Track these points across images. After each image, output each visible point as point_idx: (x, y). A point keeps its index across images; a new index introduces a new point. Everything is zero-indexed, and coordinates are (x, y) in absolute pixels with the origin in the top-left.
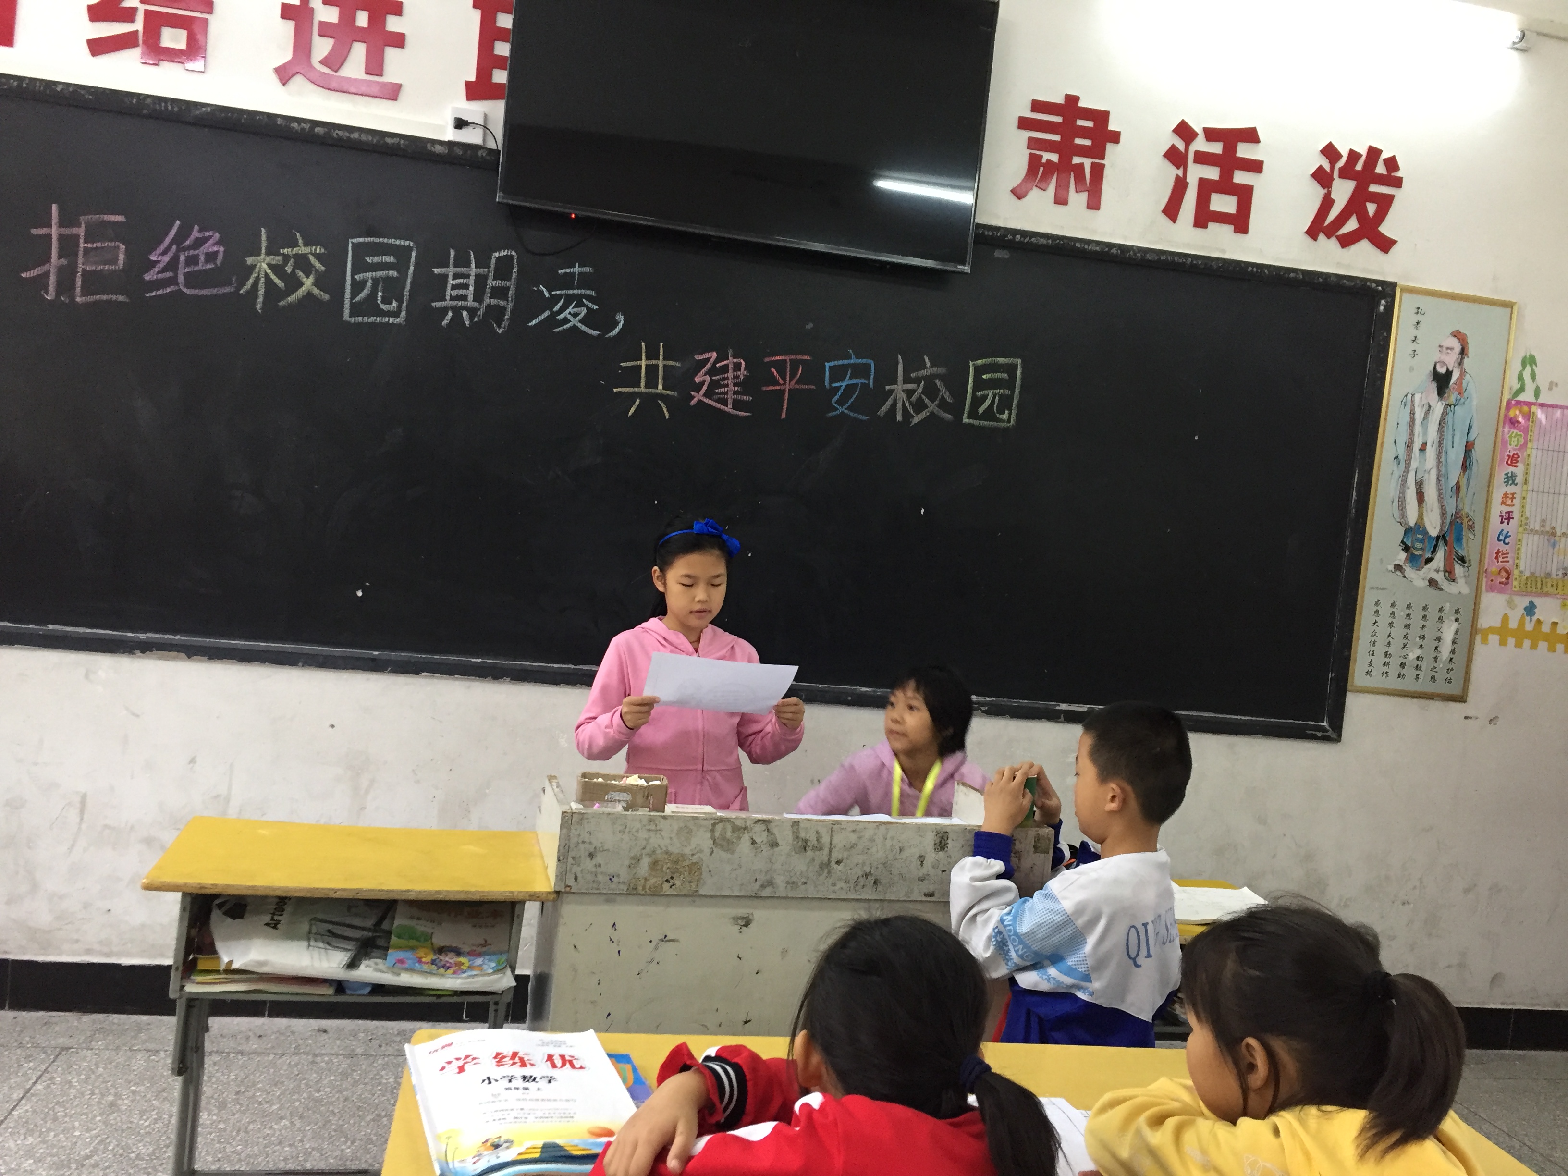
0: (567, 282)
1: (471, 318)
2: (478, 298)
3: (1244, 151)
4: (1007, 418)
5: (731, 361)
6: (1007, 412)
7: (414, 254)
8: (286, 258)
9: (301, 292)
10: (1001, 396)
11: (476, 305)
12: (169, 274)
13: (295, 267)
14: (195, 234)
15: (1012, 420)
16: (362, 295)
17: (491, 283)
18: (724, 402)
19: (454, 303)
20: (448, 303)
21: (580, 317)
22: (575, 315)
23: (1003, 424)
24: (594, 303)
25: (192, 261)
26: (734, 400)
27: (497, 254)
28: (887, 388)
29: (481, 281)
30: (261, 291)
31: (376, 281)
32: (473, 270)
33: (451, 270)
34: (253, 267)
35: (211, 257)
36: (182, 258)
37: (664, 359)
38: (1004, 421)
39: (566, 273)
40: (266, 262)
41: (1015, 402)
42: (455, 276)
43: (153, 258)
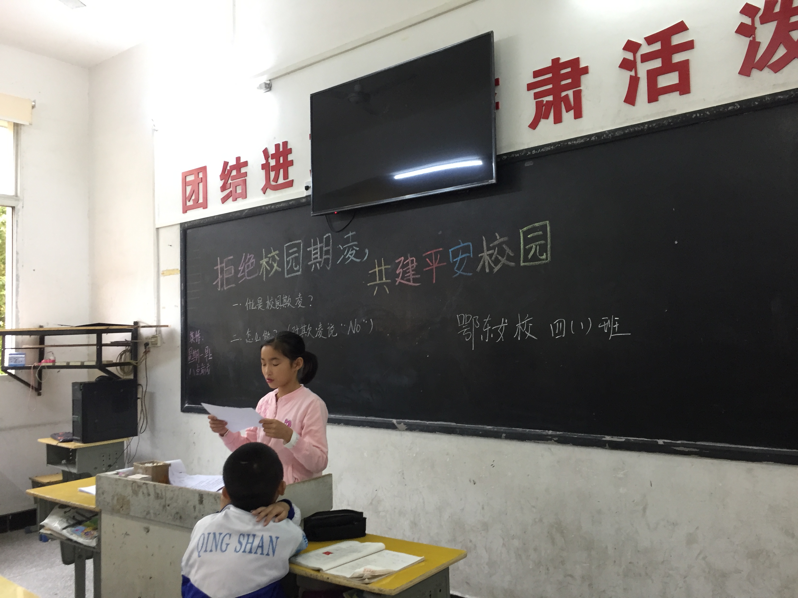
0: (347, 241)
1: (320, 266)
2: (321, 257)
3: (677, 40)
4: (545, 257)
5: (410, 259)
6: (545, 254)
7: (302, 245)
8: (269, 258)
9: (274, 270)
10: (540, 245)
11: (321, 259)
12: (243, 273)
13: (272, 261)
14: (248, 257)
15: (549, 258)
16: (289, 266)
17: (325, 249)
18: (409, 280)
19: (314, 261)
20: (313, 262)
21: (353, 255)
22: (351, 255)
23: (544, 262)
24: (357, 247)
25: (248, 267)
26: (413, 278)
27: (325, 237)
28: (479, 255)
29: (321, 248)
30: (264, 273)
31: (292, 259)
32: (319, 246)
33: (312, 248)
34: (262, 264)
35: (252, 263)
36: (246, 267)
37: (385, 265)
38: (543, 260)
39: (347, 237)
40: (265, 261)
41: (549, 246)
42: (314, 250)
43: (240, 269)
